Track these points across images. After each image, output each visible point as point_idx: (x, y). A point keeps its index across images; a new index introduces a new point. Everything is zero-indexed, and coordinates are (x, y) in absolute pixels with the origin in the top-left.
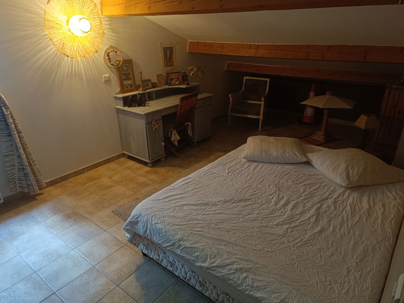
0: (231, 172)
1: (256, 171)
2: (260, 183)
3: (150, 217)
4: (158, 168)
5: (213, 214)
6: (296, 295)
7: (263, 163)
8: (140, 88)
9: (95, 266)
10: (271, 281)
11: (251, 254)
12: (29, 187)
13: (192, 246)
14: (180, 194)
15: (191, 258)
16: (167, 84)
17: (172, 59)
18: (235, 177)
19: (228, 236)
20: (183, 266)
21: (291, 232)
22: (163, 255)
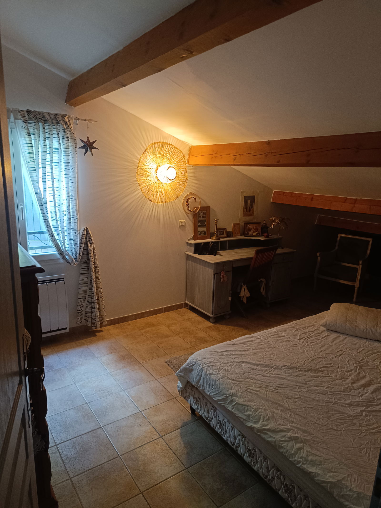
0: (304, 338)
1: (335, 342)
2: (338, 356)
3: (205, 367)
4: (221, 326)
5: (274, 377)
6: (356, 479)
7: (346, 336)
8: (214, 236)
9: (142, 412)
10: (329, 458)
11: (310, 427)
12: (92, 322)
13: (246, 403)
14: (241, 351)
15: (242, 417)
16: (243, 234)
17: (252, 208)
18: (308, 345)
19: (287, 403)
20: (233, 428)
21: (367, 416)
22: (212, 412)
